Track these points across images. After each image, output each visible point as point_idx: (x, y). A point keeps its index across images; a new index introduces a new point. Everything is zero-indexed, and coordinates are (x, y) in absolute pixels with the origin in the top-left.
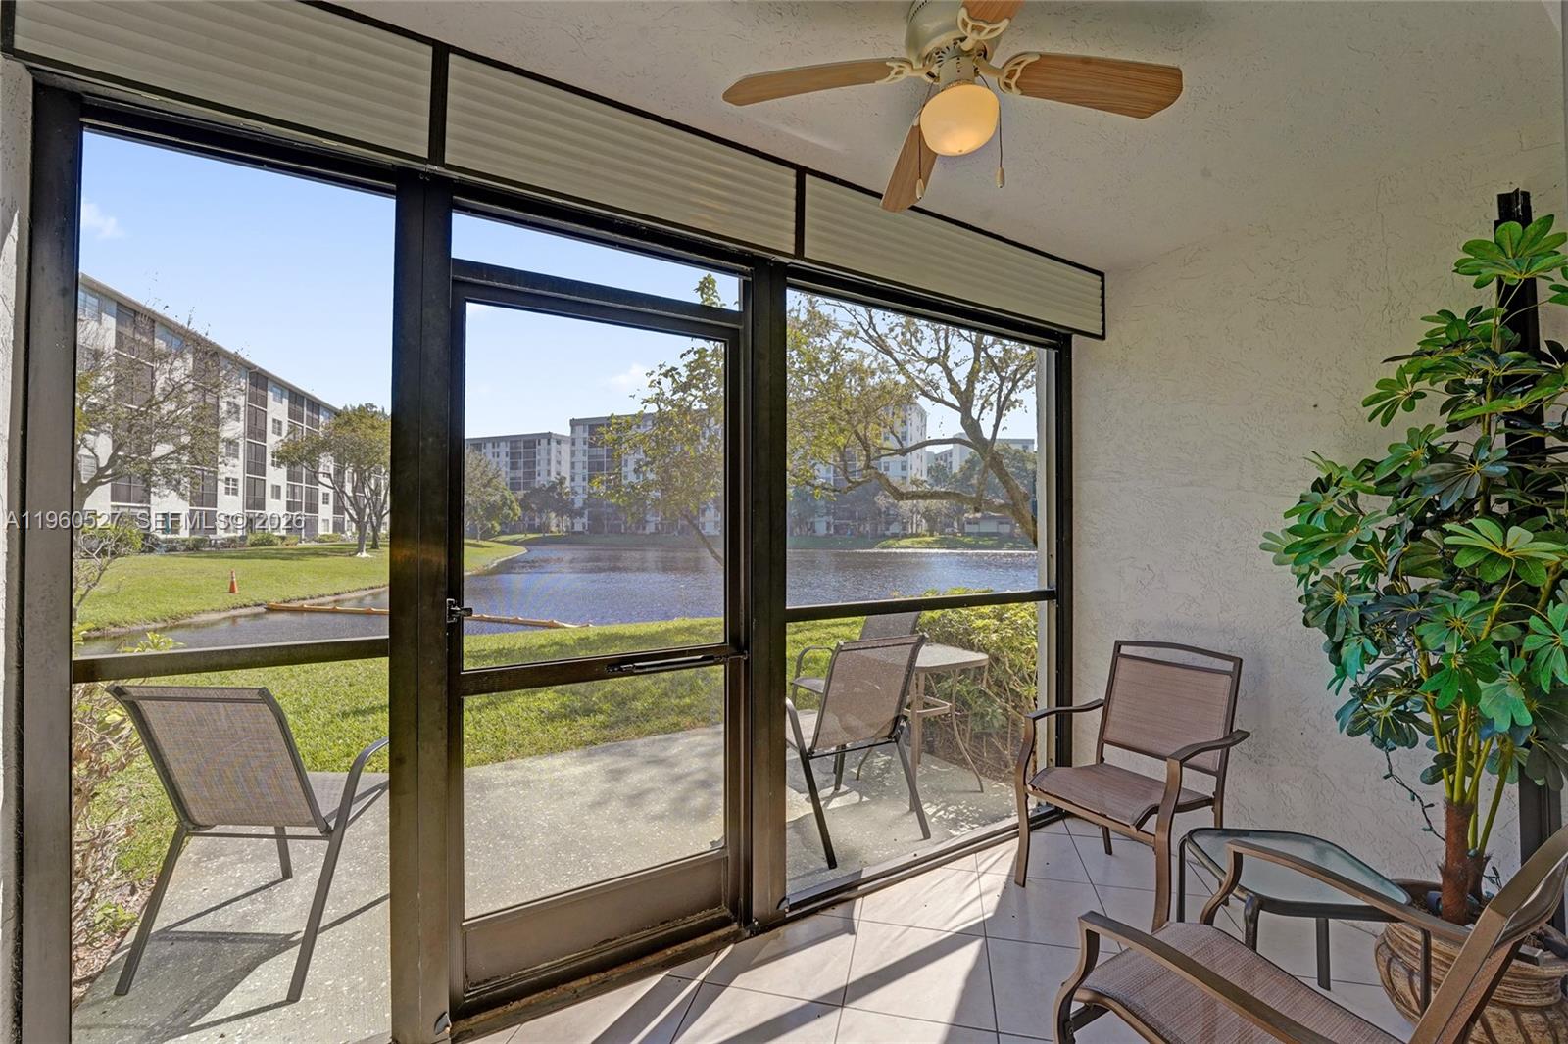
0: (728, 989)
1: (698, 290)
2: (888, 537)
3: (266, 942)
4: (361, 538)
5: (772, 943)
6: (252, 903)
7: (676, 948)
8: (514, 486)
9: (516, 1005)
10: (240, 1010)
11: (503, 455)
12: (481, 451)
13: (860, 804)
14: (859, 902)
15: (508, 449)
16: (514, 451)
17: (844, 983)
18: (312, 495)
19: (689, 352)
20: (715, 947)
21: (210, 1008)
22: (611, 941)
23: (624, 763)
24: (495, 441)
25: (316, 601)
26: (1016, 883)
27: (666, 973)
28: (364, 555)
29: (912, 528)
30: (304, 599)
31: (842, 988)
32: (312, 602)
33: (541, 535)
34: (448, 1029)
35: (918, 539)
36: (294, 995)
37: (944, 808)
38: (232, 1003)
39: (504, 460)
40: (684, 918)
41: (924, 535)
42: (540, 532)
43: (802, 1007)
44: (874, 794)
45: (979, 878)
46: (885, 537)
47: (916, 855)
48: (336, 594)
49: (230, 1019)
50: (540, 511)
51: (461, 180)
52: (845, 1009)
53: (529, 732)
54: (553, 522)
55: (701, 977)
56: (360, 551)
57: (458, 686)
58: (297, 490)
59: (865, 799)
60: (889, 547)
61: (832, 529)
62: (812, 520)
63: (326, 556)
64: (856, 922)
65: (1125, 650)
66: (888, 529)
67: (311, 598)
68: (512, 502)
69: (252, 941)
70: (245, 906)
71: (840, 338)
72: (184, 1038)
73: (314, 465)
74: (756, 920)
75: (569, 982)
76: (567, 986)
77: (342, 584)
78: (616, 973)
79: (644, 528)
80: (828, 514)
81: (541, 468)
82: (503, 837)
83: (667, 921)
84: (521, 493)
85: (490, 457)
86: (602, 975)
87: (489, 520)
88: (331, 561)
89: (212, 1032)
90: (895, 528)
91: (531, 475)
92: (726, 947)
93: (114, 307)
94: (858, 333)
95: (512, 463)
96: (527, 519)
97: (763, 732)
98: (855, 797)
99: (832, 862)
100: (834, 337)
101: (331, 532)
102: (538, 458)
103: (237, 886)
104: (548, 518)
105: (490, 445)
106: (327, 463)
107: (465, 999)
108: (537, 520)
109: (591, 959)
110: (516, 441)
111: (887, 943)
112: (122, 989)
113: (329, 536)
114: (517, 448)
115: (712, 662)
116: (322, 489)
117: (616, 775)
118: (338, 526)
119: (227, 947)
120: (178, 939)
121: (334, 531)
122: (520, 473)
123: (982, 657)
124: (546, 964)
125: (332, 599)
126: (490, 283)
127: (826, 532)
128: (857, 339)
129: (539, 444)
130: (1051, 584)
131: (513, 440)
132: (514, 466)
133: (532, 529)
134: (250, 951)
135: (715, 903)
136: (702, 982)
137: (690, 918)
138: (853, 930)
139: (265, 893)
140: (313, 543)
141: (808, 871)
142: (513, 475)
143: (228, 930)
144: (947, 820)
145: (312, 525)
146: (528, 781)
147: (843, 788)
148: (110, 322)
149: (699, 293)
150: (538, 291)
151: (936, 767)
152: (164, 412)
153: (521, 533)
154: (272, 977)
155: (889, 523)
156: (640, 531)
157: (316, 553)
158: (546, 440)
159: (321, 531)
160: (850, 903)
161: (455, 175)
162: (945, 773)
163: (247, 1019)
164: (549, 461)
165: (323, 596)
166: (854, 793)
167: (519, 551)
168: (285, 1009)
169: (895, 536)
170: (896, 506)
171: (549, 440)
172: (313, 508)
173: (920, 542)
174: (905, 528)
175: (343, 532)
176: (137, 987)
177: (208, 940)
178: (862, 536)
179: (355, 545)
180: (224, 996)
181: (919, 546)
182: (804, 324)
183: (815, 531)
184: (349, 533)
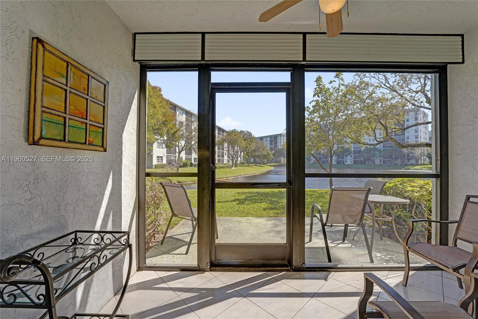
0: (279, 282)
1: (315, 81)
2: (408, 165)
3: (186, 242)
4: (233, 164)
5: (298, 275)
6: (186, 235)
7: (270, 268)
8: (271, 149)
9: (226, 268)
10: (178, 253)
11: (268, 141)
12: (262, 140)
13: (351, 247)
14: (333, 273)
15: (269, 139)
16: (271, 140)
17: (316, 292)
18: (223, 153)
19: (312, 101)
20: (281, 271)
21: (173, 251)
22: (252, 260)
23: (278, 223)
24: (266, 137)
25: (222, 179)
26: (403, 285)
27: (264, 273)
28: (233, 168)
29: (421, 162)
30: (220, 178)
31: (314, 293)
32: (221, 179)
33: (279, 164)
34: (209, 267)
35: (424, 166)
36: (187, 253)
37: (385, 256)
38: (177, 251)
39: (269, 142)
40: (273, 261)
41: (427, 165)
42: (278, 163)
43: (299, 293)
44: (357, 246)
45: (386, 279)
46: (407, 165)
47: (362, 265)
48: (227, 178)
49: (175, 254)
50: (278, 157)
51: (212, 63)
52: (312, 298)
53: (256, 212)
54: (282, 160)
55: (273, 277)
56: (232, 167)
57: (215, 185)
58: (220, 152)
59: (353, 246)
60: (409, 169)
61: (382, 162)
62: (373, 158)
63: (225, 168)
64: (329, 278)
65: (471, 199)
66: (409, 162)
67: (221, 178)
68: (270, 154)
69: (184, 242)
70: (185, 235)
71: (374, 89)
72: (168, 255)
73: (223, 145)
74: (294, 267)
75: (240, 267)
76: (239, 268)
77: (228, 175)
78: (253, 269)
79: (310, 162)
80: (380, 156)
81: (279, 144)
82: (240, 234)
83: (268, 260)
84: (273, 152)
85: (265, 142)
86: (249, 268)
87: (264, 159)
88: (226, 169)
89: (172, 255)
90: (412, 161)
91: (276, 146)
92: (283, 272)
93: (185, 112)
94: (381, 86)
95: (271, 143)
96: (275, 159)
97: (297, 210)
98: (350, 245)
99: (330, 261)
100: (371, 89)
101: (227, 162)
102: (278, 141)
103: (185, 232)
104: (281, 159)
105: (265, 138)
106: (226, 145)
107: (215, 262)
108: (278, 159)
109: (246, 263)
110: (272, 137)
111: (337, 286)
112: (162, 244)
113: (226, 163)
114: (272, 139)
115: (281, 187)
116: (225, 152)
117: (276, 226)
118: (228, 161)
119: (179, 242)
120: (173, 238)
121: (228, 162)
122: (273, 146)
123: (408, 201)
124: (235, 261)
125: (226, 179)
126: (220, 87)
127: (379, 163)
128: (381, 88)
129: (278, 137)
130: (438, 172)
131: (271, 137)
132: (271, 144)
133: (276, 162)
134: (183, 243)
135: (283, 259)
136: (273, 278)
137: (275, 261)
138: (327, 279)
139: (189, 234)
140: (223, 165)
141: (321, 261)
142: (271, 147)
143: (181, 239)
144: (384, 259)
145: (223, 160)
146: (251, 223)
147: (346, 242)
148: (184, 115)
149: (316, 82)
150: (232, 87)
151: (388, 243)
152: (193, 134)
153: (273, 163)
154: (184, 249)
155: (409, 160)
156: (309, 163)
157: (223, 167)
158: (280, 136)
159: (225, 162)
160: (330, 272)
161: (210, 63)
162: (392, 245)
163: (178, 255)
164: (281, 142)
165: (224, 178)
166: (350, 244)
167: (273, 168)
168: (185, 255)
169: (412, 165)
170: (412, 153)
171: (281, 136)
172: (223, 156)
173: (425, 168)
174: (417, 161)
175: (230, 162)
176: (164, 245)
177: (177, 240)
178: (396, 164)
179: (231, 166)
180: (176, 250)
181: (425, 169)
182: (358, 86)
183: (374, 163)
184: (231, 163)
